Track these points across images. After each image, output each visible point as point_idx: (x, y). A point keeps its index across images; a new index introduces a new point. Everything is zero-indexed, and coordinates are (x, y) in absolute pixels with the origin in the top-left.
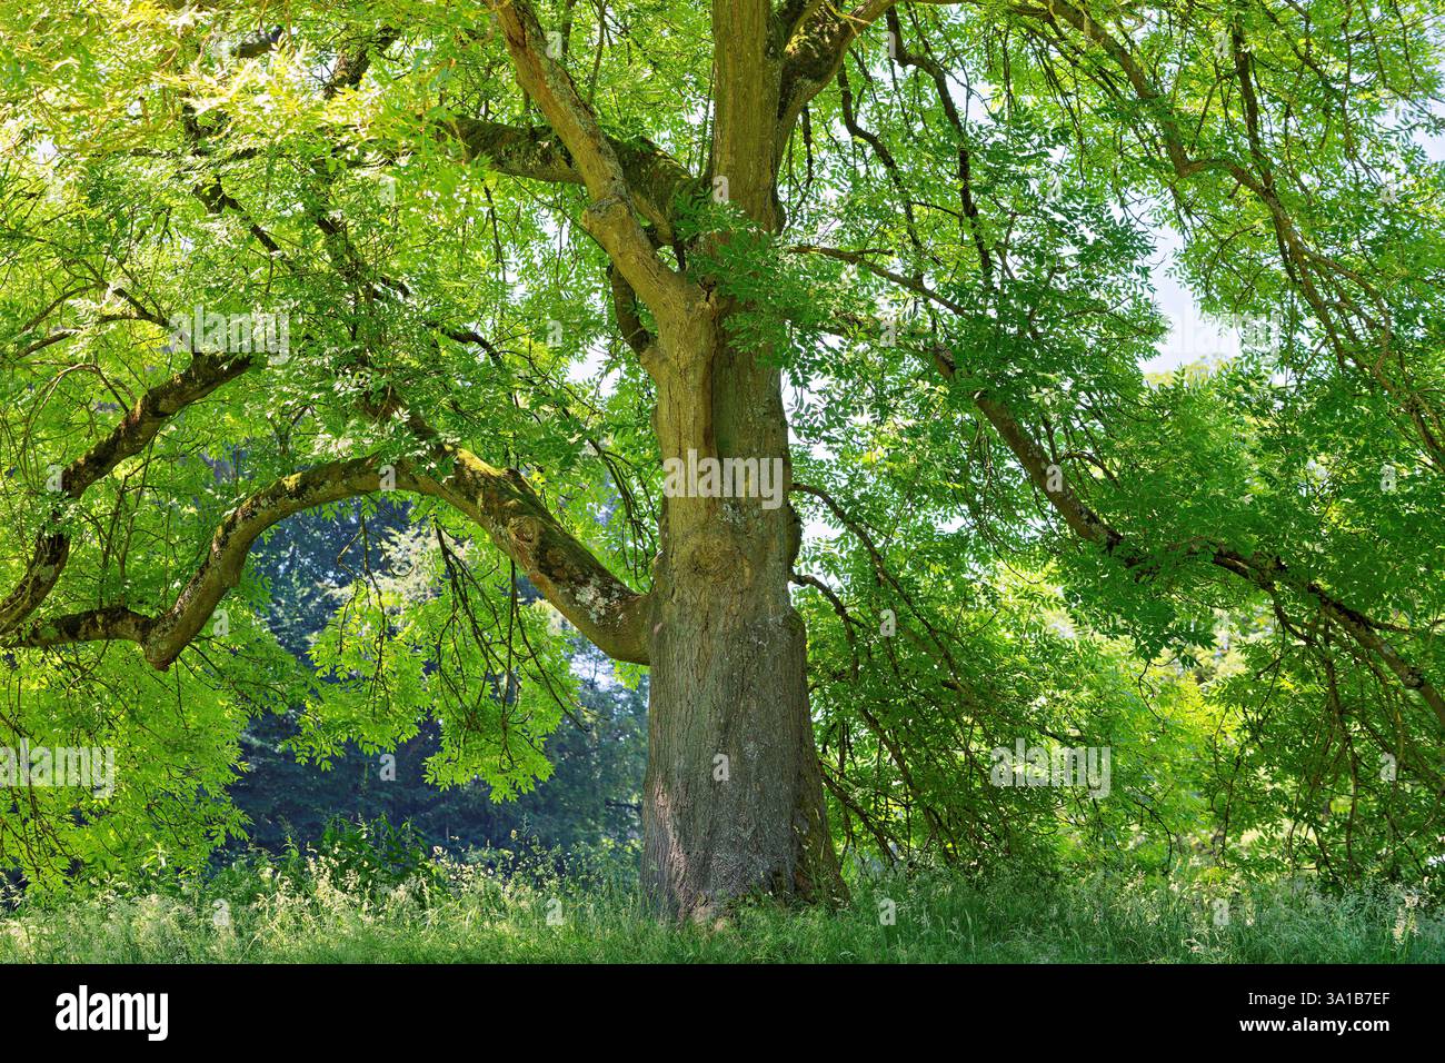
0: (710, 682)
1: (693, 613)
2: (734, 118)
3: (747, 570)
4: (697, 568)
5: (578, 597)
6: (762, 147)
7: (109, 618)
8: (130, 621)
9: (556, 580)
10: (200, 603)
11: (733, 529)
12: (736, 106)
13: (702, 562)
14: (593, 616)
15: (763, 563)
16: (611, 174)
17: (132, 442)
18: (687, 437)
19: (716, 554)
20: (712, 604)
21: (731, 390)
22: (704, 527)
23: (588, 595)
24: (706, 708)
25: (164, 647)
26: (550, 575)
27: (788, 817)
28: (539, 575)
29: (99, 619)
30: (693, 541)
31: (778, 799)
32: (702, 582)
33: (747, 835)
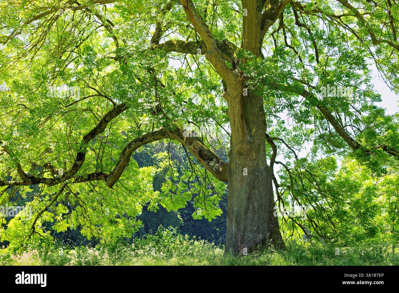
0: (244, 185)
1: (239, 166)
2: (248, 28)
3: (254, 154)
4: (240, 154)
5: (210, 164)
6: (256, 36)
7: (98, 175)
8: (102, 175)
9: (204, 160)
10: (119, 170)
11: (250, 142)
12: (248, 25)
13: (241, 152)
14: (214, 169)
15: (259, 152)
16: (213, 43)
17: (100, 129)
18: (236, 116)
19: (245, 149)
20: (244, 164)
21: (249, 104)
22: (242, 142)
23: (212, 164)
24: (243, 193)
25: (110, 182)
26: (202, 158)
27: (267, 223)
28: (199, 158)
29: (95, 175)
30: (239, 146)
31: (264, 219)
32: (241, 158)
33: (255, 229)
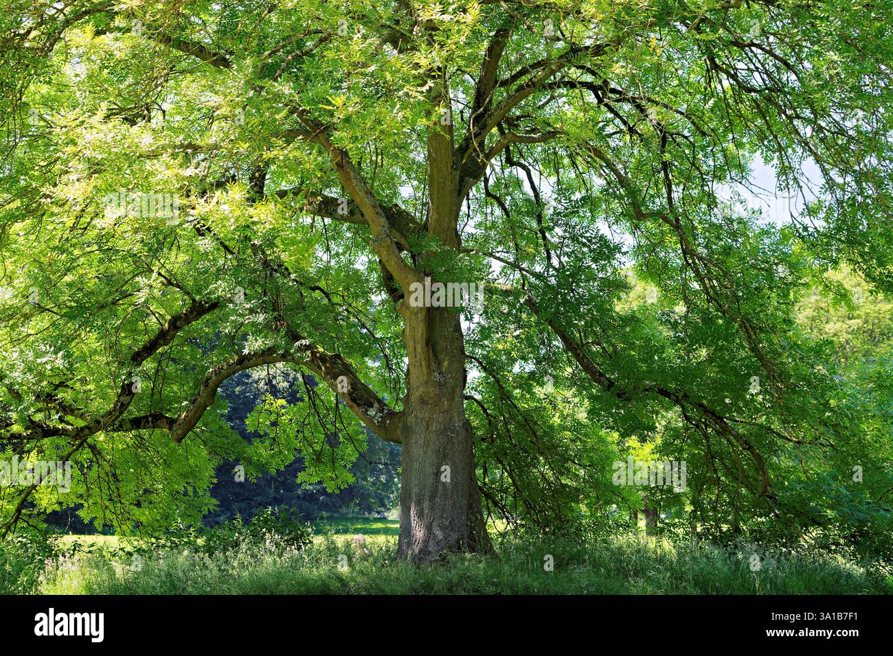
0: (430, 453)
1: (421, 422)
2: (438, 198)
3: (446, 402)
4: (423, 402)
5: (369, 413)
6: (451, 210)
7: (154, 419)
8: (164, 420)
9: (359, 405)
10: (196, 412)
11: (439, 384)
12: (438, 192)
13: (426, 399)
14: (376, 421)
15: (453, 399)
16: (383, 224)
17: (165, 340)
18: (418, 342)
19: (432, 395)
20: (430, 418)
21: (437, 320)
22: (426, 383)
23: (372, 412)
24: (428, 465)
25: (179, 432)
26: (356, 403)
27: (465, 514)
28: (350, 403)
29: (150, 419)
30: (422, 389)
31: (461, 507)
32: (425, 408)
33: (447, 523)
